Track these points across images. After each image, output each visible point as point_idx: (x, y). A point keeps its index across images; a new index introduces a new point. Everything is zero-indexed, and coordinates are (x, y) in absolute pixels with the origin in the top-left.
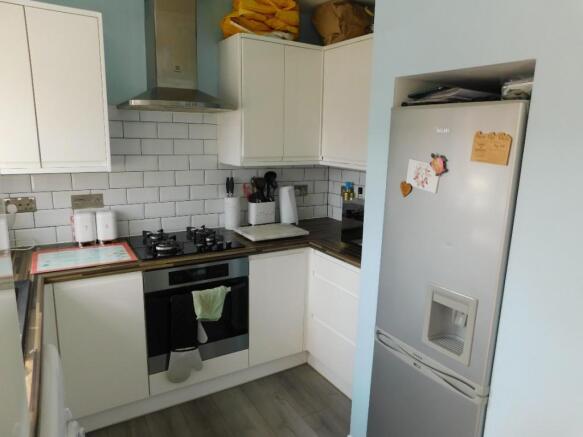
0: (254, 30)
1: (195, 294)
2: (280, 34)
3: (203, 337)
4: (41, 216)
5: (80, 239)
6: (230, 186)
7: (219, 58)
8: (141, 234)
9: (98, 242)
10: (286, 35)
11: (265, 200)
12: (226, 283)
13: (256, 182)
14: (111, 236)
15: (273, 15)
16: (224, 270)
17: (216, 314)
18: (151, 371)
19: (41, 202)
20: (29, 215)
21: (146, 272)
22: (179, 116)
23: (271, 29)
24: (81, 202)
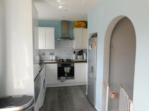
0: (77, 27)
1: (65, 68)
2: (82, 27)
3: (66, 75)
4: (46, 56)
5: (50, 59)
6: (74, 52)
7: (73, 32)
8: (59, 59)
9: (53, 60)
10: (83, 27)
11: (80, 55)
12: (70, 67)
13: (79, 52)
14: (55, 59)
15: (80, 24)
16: (70, 65)
17: (68, 71)
18: (58, 79)
19: (46, 54)
20: (44, 56)
21: (58, 64)
22: (66, 41)
23: (81, 27)
24: (51, 54)
